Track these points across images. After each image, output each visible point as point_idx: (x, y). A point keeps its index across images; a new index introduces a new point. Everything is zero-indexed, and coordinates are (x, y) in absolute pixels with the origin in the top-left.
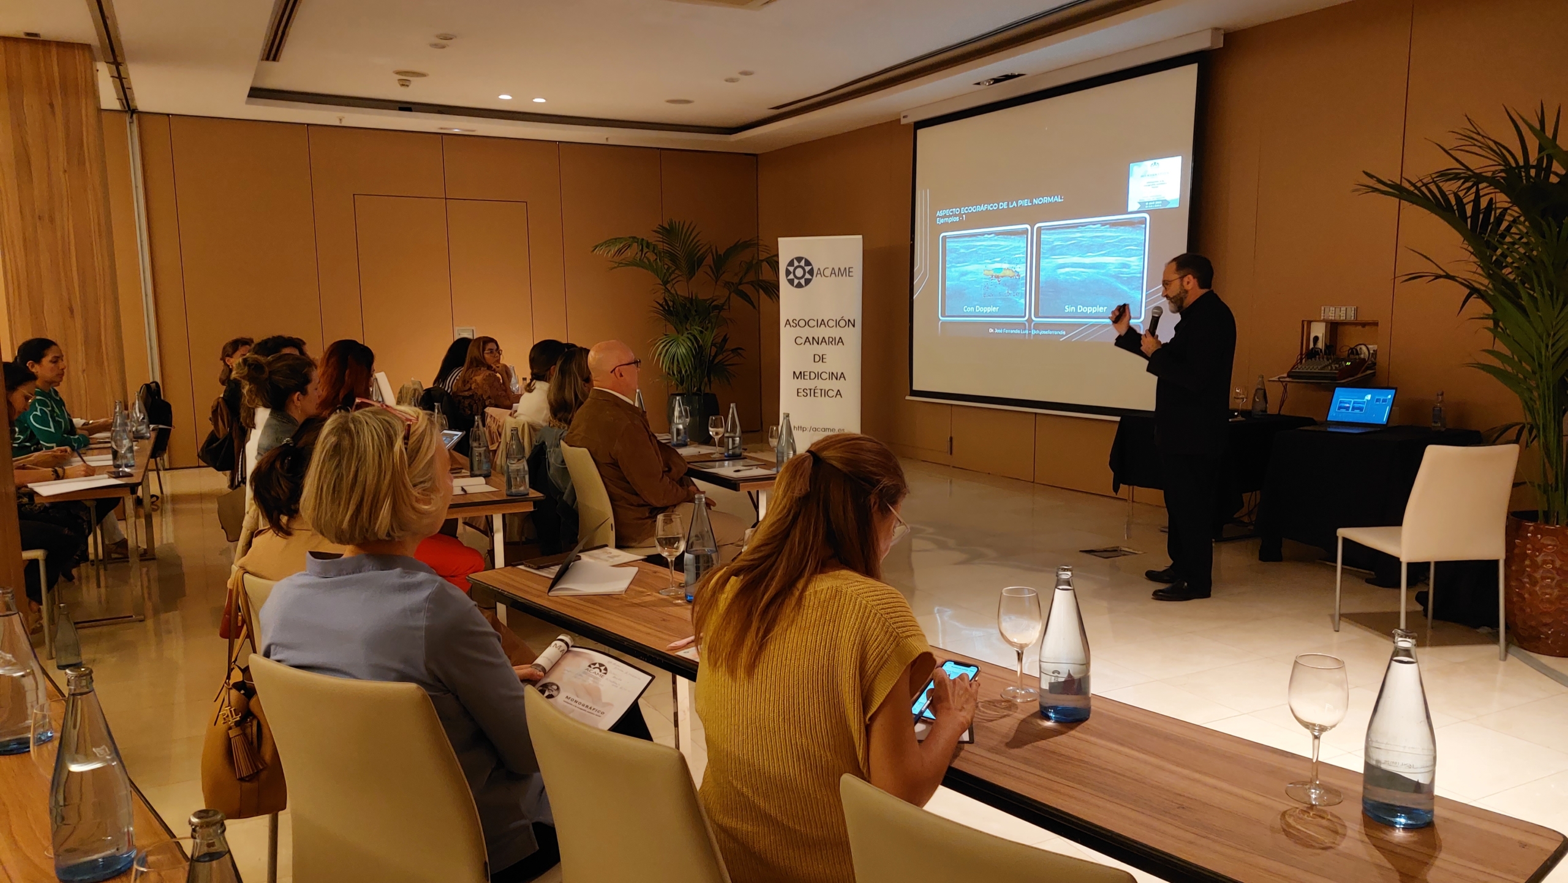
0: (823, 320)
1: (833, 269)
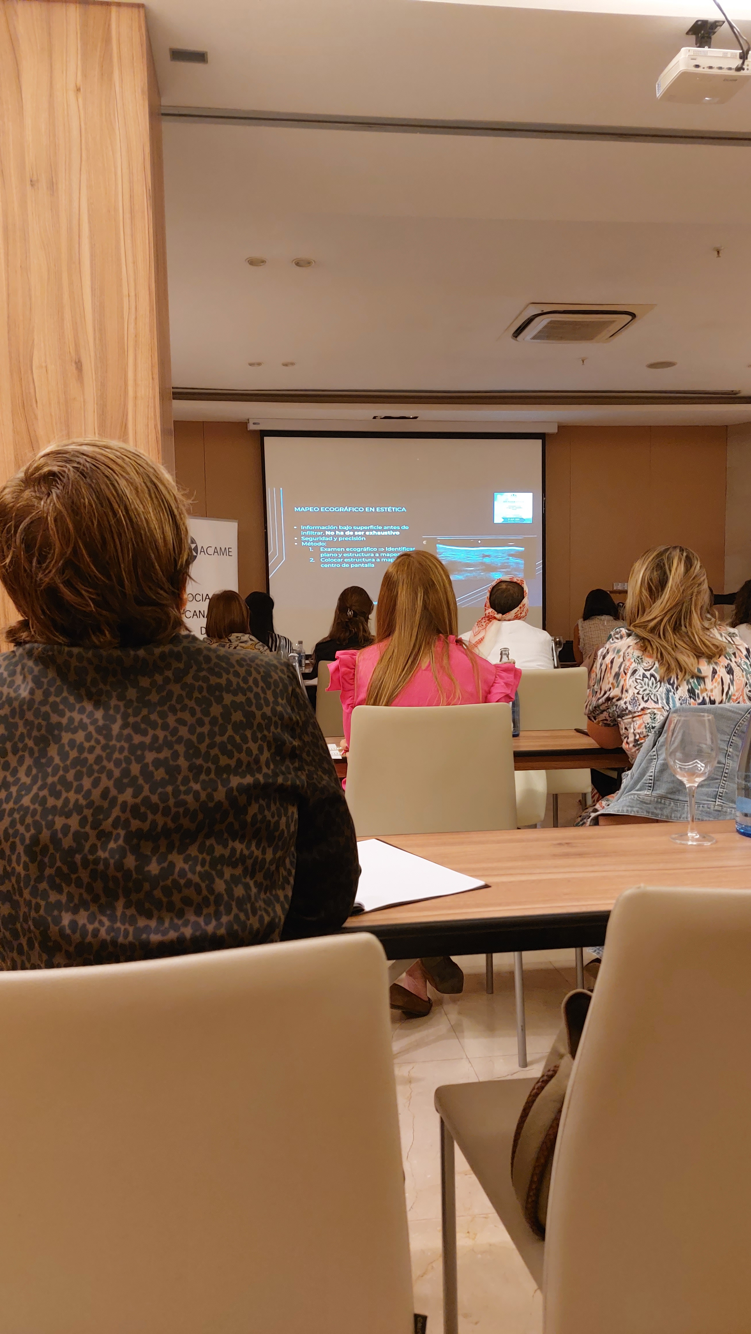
0: (207, 595)
1: (216, 548)
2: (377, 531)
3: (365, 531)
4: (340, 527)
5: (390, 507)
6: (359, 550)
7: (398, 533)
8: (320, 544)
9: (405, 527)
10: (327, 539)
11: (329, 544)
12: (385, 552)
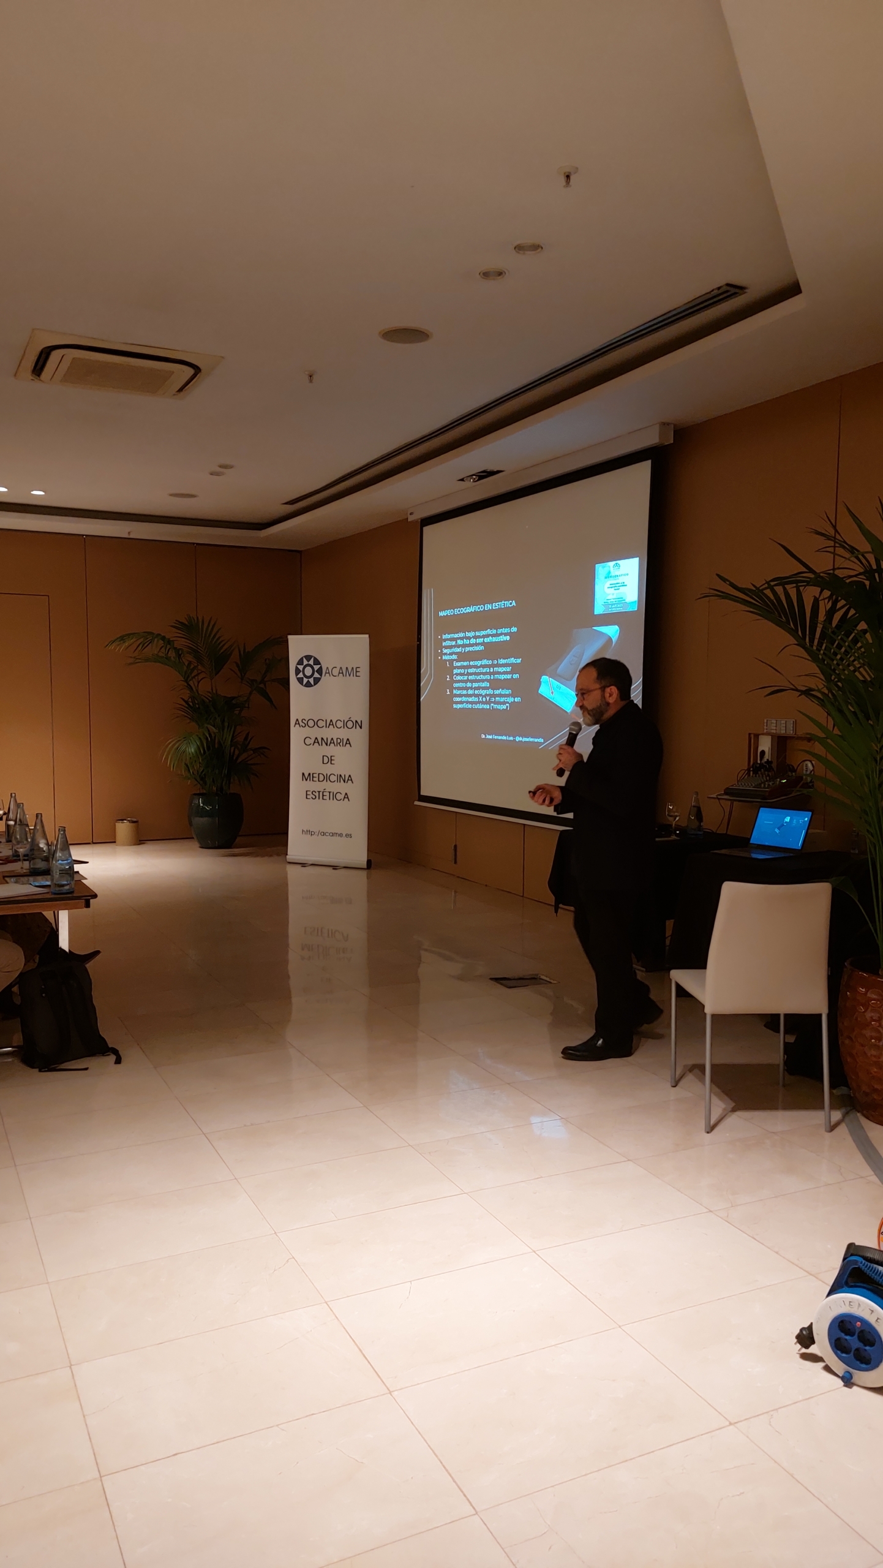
1: (341, 668)
2: (493, 636)
3: (484, 637)
4: (467, 633)
5: (503, 602)
6: (479, 663)
7: (508, 638)
8: (454, 657)
9: (514, 629)
10: (458, 650)
11: (462, 657)
12: (498, 665)
